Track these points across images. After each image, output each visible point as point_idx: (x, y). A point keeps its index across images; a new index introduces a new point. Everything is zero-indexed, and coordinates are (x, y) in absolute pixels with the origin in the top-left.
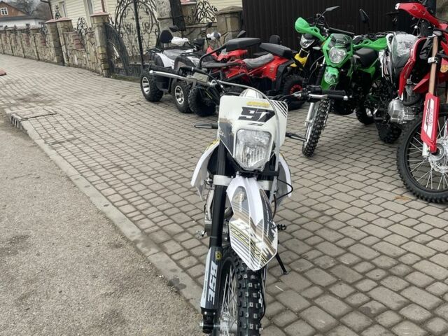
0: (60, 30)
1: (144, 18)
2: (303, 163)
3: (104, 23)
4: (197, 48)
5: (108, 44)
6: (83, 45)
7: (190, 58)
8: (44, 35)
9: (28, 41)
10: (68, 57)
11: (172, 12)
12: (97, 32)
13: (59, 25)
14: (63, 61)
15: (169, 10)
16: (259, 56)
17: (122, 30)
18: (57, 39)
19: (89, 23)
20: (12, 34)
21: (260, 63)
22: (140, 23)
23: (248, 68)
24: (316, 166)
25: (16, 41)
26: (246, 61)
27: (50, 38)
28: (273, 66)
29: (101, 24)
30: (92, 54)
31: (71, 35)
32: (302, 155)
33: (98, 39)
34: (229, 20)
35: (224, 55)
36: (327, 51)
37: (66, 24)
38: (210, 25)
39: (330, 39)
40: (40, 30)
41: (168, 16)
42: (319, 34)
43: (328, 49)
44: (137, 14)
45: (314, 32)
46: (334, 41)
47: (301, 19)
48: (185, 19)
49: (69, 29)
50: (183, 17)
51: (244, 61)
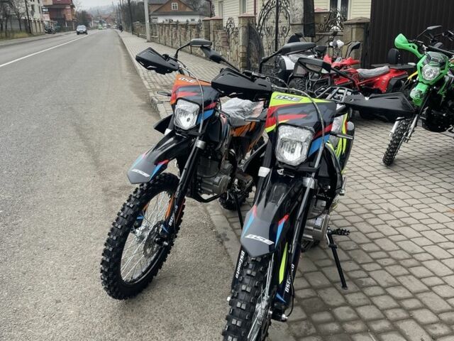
0: (212, 27)
1: (283, 23)
2: (379, 170)
3: (249, 24)
4: (318, 54)
5: (249, 44)
6: (228, 43)
8: (199, 30)
9: (185, 36)
11: (304, 19)
12: (240, 32)
13: (212, 23)
15: (302, 17)
16: (374, 68)
17: (263, 32)
18: (208, 36)
19: (237, 23)
20: (174, 28)
21: (373, 75)
22: (279, 26)
23: (360, 78)
24: (390, 174)
25: (176, 34)
26: (359, 70)
27: (203, 34)
28: (386, 78)
29: (246, 25)
30: (235, 51)
31: (220, 32)
32: (383, 164)
33: (241, 39)
34: (354, 30)
35: (338, 62)
36: (421, 68)
37: (218, 22)
38: (335, 34)
39: (425, 56)
40: (197, 27)
41: (300, 22)
42: (416, 51)
43: (422, 66)
44: (277, 18)
45: (411, 49)
46: (429, 58)
47: (401, 35)
48: (316, 26)
49: (219, 27)
50: (314, 24)
51: (357, 70)
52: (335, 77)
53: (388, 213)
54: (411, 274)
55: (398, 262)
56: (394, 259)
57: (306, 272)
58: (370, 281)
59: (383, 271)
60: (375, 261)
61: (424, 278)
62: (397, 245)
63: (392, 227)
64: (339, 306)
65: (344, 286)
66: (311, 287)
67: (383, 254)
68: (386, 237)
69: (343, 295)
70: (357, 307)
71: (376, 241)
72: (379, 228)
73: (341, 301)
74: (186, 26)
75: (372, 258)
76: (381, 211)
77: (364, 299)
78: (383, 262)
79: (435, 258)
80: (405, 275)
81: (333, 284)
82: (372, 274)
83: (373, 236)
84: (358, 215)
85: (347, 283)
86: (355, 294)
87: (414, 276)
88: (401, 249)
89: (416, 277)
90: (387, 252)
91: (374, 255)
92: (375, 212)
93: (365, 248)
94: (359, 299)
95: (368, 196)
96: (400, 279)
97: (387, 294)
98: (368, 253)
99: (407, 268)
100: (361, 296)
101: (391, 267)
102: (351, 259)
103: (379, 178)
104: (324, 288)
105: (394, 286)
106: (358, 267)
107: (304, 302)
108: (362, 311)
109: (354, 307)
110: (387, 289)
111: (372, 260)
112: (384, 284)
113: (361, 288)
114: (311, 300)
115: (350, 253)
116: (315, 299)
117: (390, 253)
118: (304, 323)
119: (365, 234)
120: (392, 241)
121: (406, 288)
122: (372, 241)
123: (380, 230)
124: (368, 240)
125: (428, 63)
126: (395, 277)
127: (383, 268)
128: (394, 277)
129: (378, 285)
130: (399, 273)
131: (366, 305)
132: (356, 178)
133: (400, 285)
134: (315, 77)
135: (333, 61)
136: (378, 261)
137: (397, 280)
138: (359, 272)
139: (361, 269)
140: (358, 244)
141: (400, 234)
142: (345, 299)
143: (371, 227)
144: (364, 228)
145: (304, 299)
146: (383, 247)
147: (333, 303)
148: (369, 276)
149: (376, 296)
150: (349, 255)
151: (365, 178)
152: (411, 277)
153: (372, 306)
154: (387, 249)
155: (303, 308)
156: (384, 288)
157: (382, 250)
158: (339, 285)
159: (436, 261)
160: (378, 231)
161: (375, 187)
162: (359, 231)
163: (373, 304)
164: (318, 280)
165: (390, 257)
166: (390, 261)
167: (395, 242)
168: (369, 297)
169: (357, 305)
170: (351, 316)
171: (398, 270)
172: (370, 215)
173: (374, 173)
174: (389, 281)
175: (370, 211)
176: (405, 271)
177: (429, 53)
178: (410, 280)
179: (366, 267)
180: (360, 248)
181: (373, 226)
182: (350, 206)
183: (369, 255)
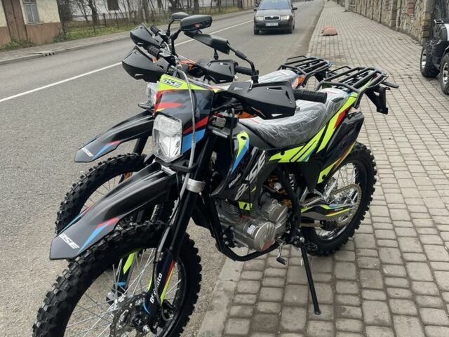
5: (435, 10)
6: (414, 8)
10: (400, 21)
30: (418, 19)
55: (414, 297)
56: (412, 292)
58: (356, 312)
67: (404, 282)
68: (428, 262)
71: (410, 265)
72: (428, 248)
77: (328, 331)
83: (411, 257)
90: (411, 281)
92: (440, 227)
93: (387, 270)
98: (385, 276)
117: (414, 283)
119: (402, 252)
120: (430, 267)
122: (405, 263)
124: (399, 261)
133: (392, 326)
136: (389, 289)
143: (419, 246)
144: (408, 244)
146: (411, 273)
148: (360, 306)
154: (414, 278)
156: (366, 325)
157: (407, 277)
162: (398, 247)
165: (409, 288)
166: (405, 293)
174: (380, 318)
181: (422, 245)
183: (384, 280)
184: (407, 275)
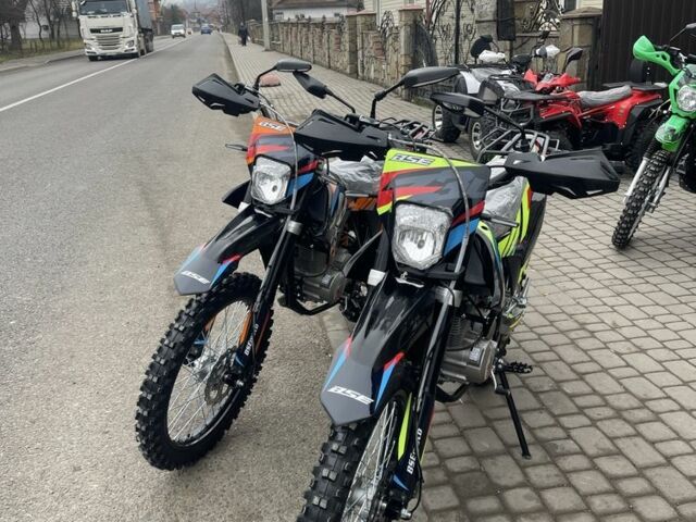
0: (359, 26)
1: (468, 18)
3: (415, 21)
4: (518, 69)
5: (416, 52)
6: (384, 51)
7: (501, 83)
8: (341, 32)
9: (320, 41)
10: (363, 67)
11: (497, 13)
12: (402, 34)
13: (360, 20)
14: (357, 72)
15: (493, 9)
16: (608, 89)
17: (436, 33)
18: (353, 41)
19: (397, 20)
20: (305, 29)
21: (605, 100)
22: (462, 22)
23: (583, 106)
24: (623, 264)
25: (307, 38)
26: (582, 94)
27: (346, 37)
28: (625, 105)
29: (411, 23)
30: (393, 65)
31: (372, 34)
32: (612, 246)
33: (402, 44)
34: (577, 29)
35: (547, 82)
36: (675, 91)
37: (369, 19)
38: (545, 35)
39: (683, 73)
40: (337, 26)
41: (490, 17)
42: (667, 64)
43: (677, 87)
44: (458, 10)
45: (660, 60)
46: (689, 75)
47: (643, 38)
48: (517, 22)
49: (371, 27)
50: (513, 19)
51: (579, 94)
52: (542, 106)
53: (613, 329)
54: (638, 434)
55: (619, 414)
56: (613, 408)
57: (465, 429)
58: (570, 445)
59: (592, 429)
60: (581, 410)
61: (661, 441)
62: (621, 384)
63: (617, 353)
64: (514, 487)
65: (526, 453)
66: (471, 454)
67: (596, 400)
68: (605, 370)
69: (523, 468)
70: (543, 489)
71: (587, 377)
72: (594, 354)
73: (519, 478)
74: (322, 25)
75: (577, 406)
76: (600, 327)
77: (557, 476)
78: (594, 413)
79: (683, 409)
80: (628, 436)
81: (507, 450)
82: (573, 433)
83: (582, 368)
84: (562, 332)
85: (531, 449)
86: (542, 467)
87: (644, 438)
88: (627, 391)
89: (647, 440)
90: (602, 396)
91: (581, 401)
92: (590, 327)
93: (569, 388)
94: (548, 476)
95: (582, 301)
96: (620, 443)
97: (594, 468)
98: (571, 397)
99: (633, 424)
100: (551, 470)
101: (607, 423)
102: (543, 408)
103: (604, 271)
104: (492, 455)
105: (608, 454)
106: (552, 422)
107: (457, 479)
108: (549, 496)
109: (538, 490)
110: (596, 461)
111: (576, 410)
112: (591, 451)
113: (553, 457)
114: (469, 475)
115: (542, 396)
116: (477, 474)
117: (608, 397)
118: (454, 514)
119: (569, 365)
120: (613, 377)
121: (628, 459)
122: (581, 376)
123: (595, 358)
124: (573, 376)
125: (687, 83)
126: (612, 439)
127: (594, 423)
128: (609, 438)
129: (582, 452)
130: (618, 433)
131: (559, 486)
132: (565, 269)
133: (620, 453)
134: (511, 106)
135: (539, 80)
136: (586, 411)
137: (615, 445)
138: (554, 429)
139: (558, 424)
140: (558, 382)
141: (628, 365)
142: (525, 475)
143: (581, 353)
144: (570, 354)
145: (458, 473)
146: (597, 388)
147: (503, 482)
148: (569, 437)
149: (576, 471)
150: (540, 401)
151: (581, 270)
152: (638, 440)
153: (568, 489)
154: (606, 392)
155: (455, 488)
156: (591, 458)
157: (595, 392)
158: (518, 452)
159: (684, 413)
160: (592, 360)
161: (596, 285)
162: (561, 359)
163: (570, 485)
164: (485, 442)
165: (607, 405)
166: (607, 412)
167: (617, 380)
168: (565, 473)
169: (544, 485)
170: (533, 504)
171: (618, 428)
172: (582, 333)
173: (596, 262)
174: (602, 445)
175: (582, 326)
176: (630, 430)
177: (689, 66)
178: (636, 445)
179: (565, 421)
180: (559, 389)
181: (585, 351)
182: (552, 318)
183: (573, 401)
184: (594, 390)
